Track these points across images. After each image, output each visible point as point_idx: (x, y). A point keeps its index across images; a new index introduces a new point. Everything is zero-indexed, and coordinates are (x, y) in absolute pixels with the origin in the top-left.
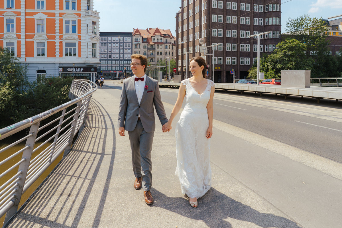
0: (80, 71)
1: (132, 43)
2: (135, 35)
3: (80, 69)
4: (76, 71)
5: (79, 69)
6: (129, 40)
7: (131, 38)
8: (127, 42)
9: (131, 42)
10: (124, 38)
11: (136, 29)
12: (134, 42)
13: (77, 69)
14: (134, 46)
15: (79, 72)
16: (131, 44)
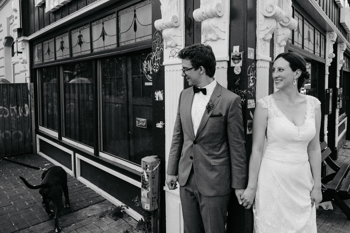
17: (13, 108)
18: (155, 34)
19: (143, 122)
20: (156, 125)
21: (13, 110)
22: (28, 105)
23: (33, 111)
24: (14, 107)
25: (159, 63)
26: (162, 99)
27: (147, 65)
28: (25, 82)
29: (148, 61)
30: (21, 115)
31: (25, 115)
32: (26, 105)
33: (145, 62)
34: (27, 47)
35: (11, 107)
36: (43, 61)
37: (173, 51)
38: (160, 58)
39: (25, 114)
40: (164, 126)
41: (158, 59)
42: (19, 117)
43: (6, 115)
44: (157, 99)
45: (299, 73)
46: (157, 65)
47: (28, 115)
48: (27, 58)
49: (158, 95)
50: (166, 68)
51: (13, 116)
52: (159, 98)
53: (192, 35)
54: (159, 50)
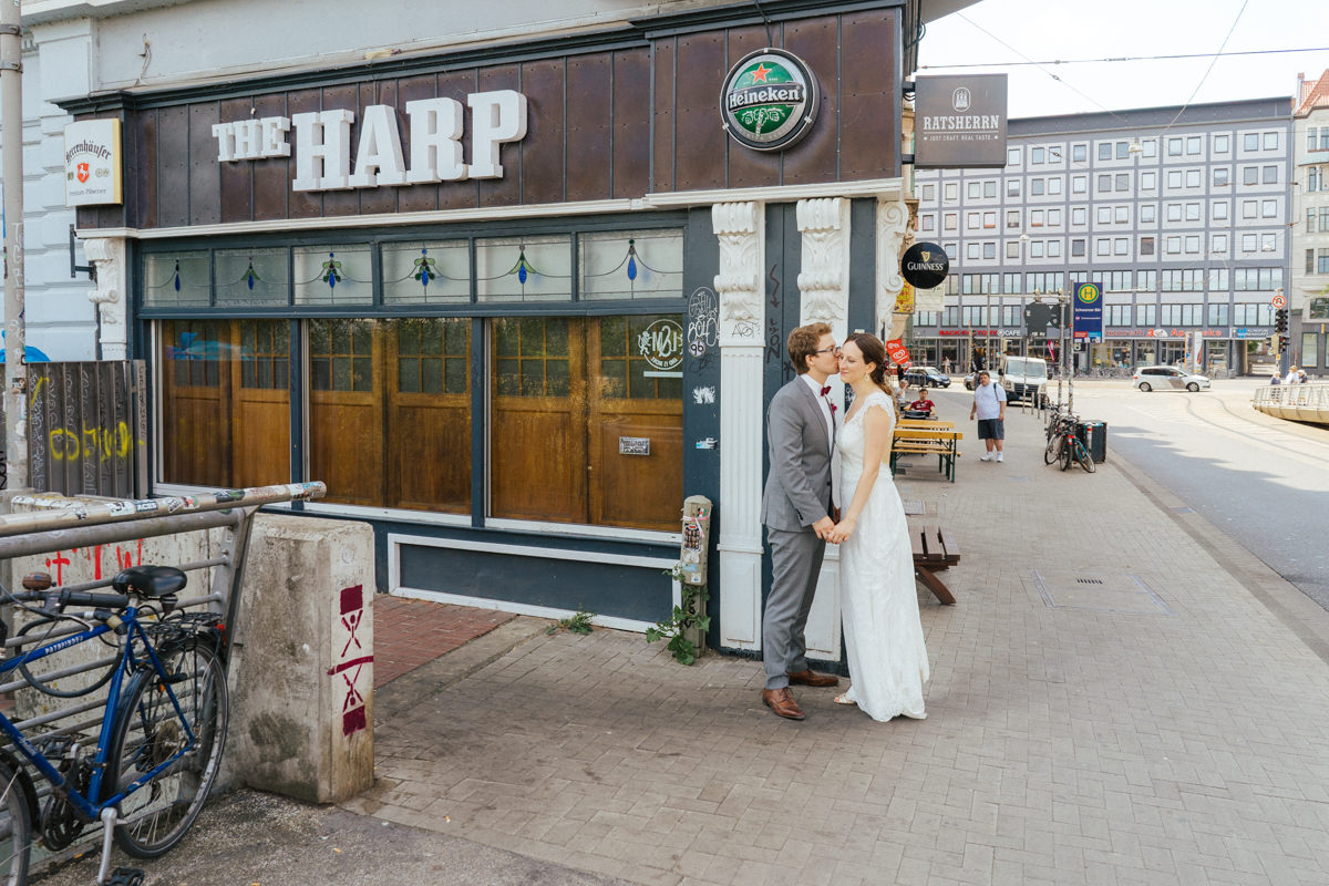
0: (451, 169)
1: (1289, 158)
2: (1314, 108)
3: (447, 108)
4: (361, 179)
5: (417, 109)
6: (1270, 141)
7: (1283, 130)
8: (1260, 154)
9: (1282, 153)
10: (1241, 133)
11: (1318, 78)
12: (1303, 155)
13: (378, 118)
14: (1302, 175)
15: (436, 191)
16: (1282, 166)
17: (91, 432)
18: (698, 292)
19: (641, 444)
20: (695, 446)
21: (89, 438)
22: (127, 424)
23: (142, 443)
24: (93, 432)
25: (704, 341)
26: (712, 401)
27: (651, 341)
28: (93, 358)
29: (654, 333)
30: (109, 453)
31: (119, 453)
32: (122, 425)
33: (645, 334)
34: (121, 254)
35: (85, 432)
36: (213, 304)
37: (742, 326)
38: (707, 334)
39: (120, 450)
40: (717, 446)
41: (702, 334)
42: (106, 461)
43: (72, 455)
44: (700, 401)
45: (873, 366)
46: (701, 344)
47: (128, 454)
48: (119, 288)
49: (703, 395)
50: (723, 352)
51: (89, 457)
52: (703, 399)
53: (780, 306)
54: (706, 320)
